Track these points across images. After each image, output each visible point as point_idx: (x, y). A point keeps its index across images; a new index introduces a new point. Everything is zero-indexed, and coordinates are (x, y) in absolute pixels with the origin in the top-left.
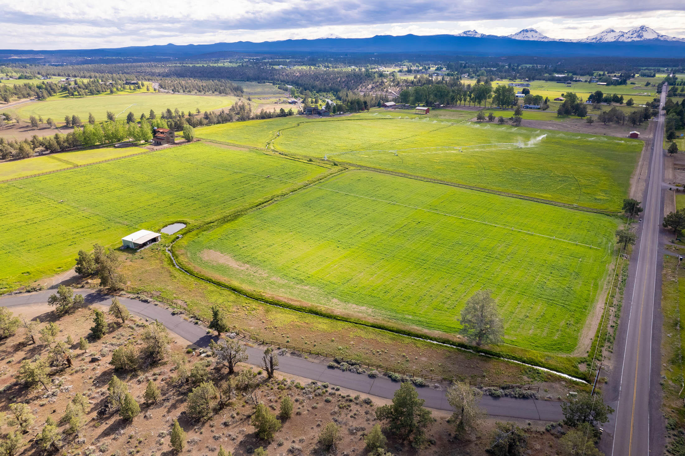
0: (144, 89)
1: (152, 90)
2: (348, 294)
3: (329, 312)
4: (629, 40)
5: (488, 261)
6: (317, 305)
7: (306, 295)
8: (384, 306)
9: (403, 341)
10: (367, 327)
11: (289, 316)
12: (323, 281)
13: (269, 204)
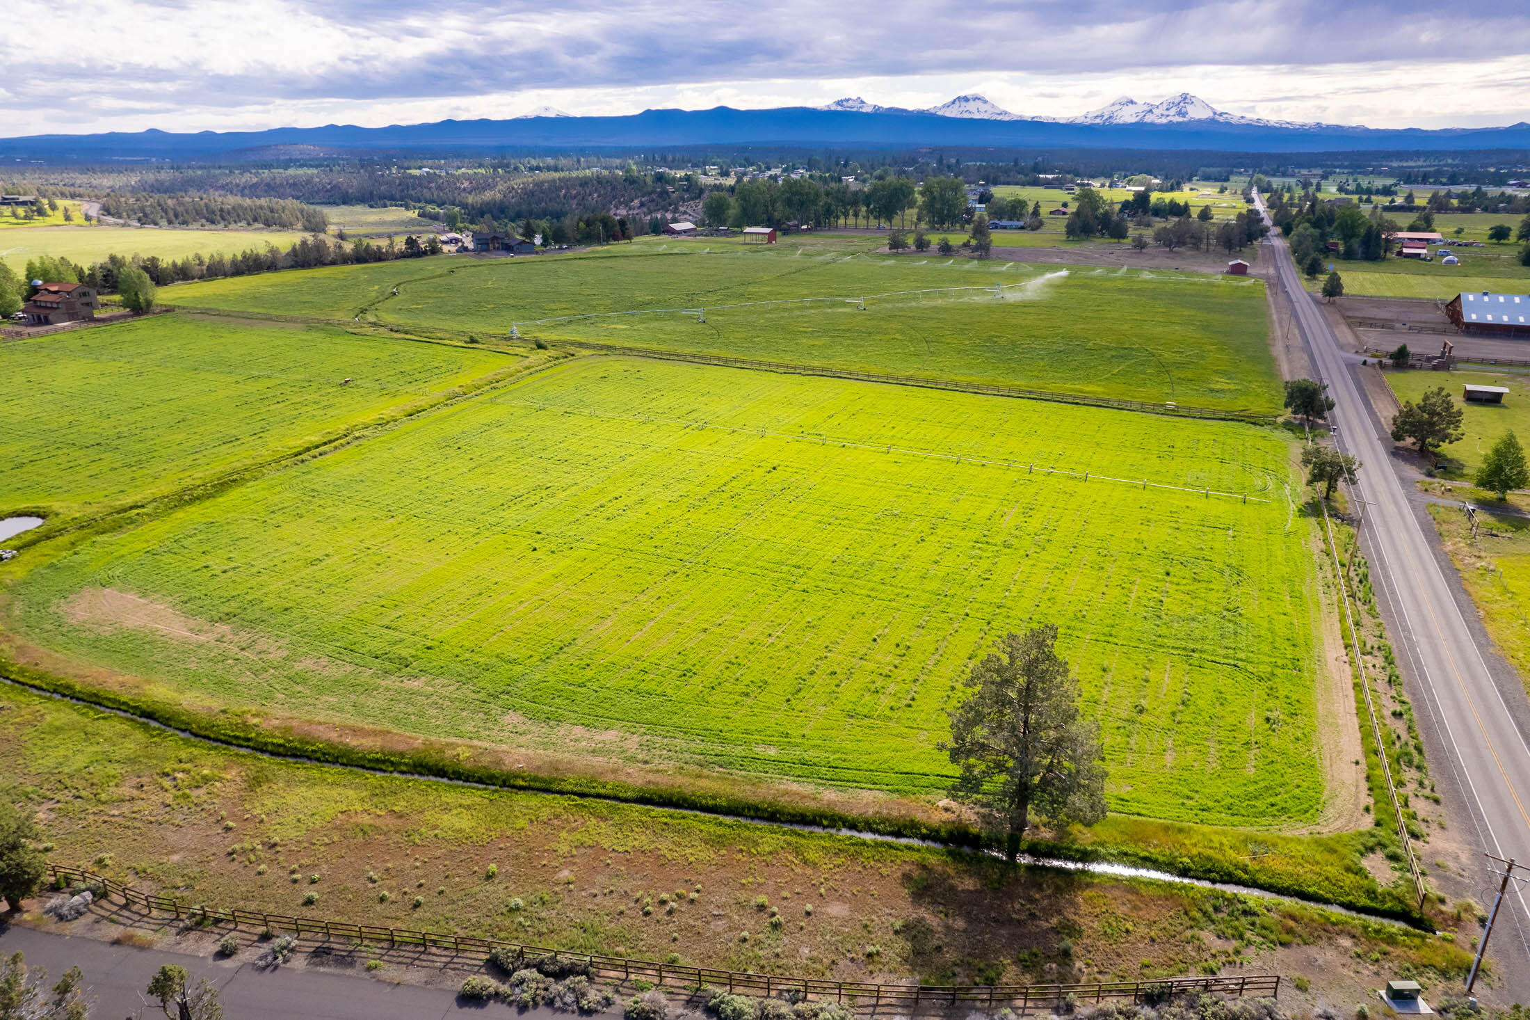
0: (58, 217)
1: (78, 218)
2: (559, 693)
3: (486, 760)
4: (1164, 121)
5: (985, 554)
6: (444, 740)
7: (411, 709)
8: (680, 723)
9: (756, 844)
10: (621, 805)
11: (334, 793)
12: (476, 658)
13: (336, 448)
